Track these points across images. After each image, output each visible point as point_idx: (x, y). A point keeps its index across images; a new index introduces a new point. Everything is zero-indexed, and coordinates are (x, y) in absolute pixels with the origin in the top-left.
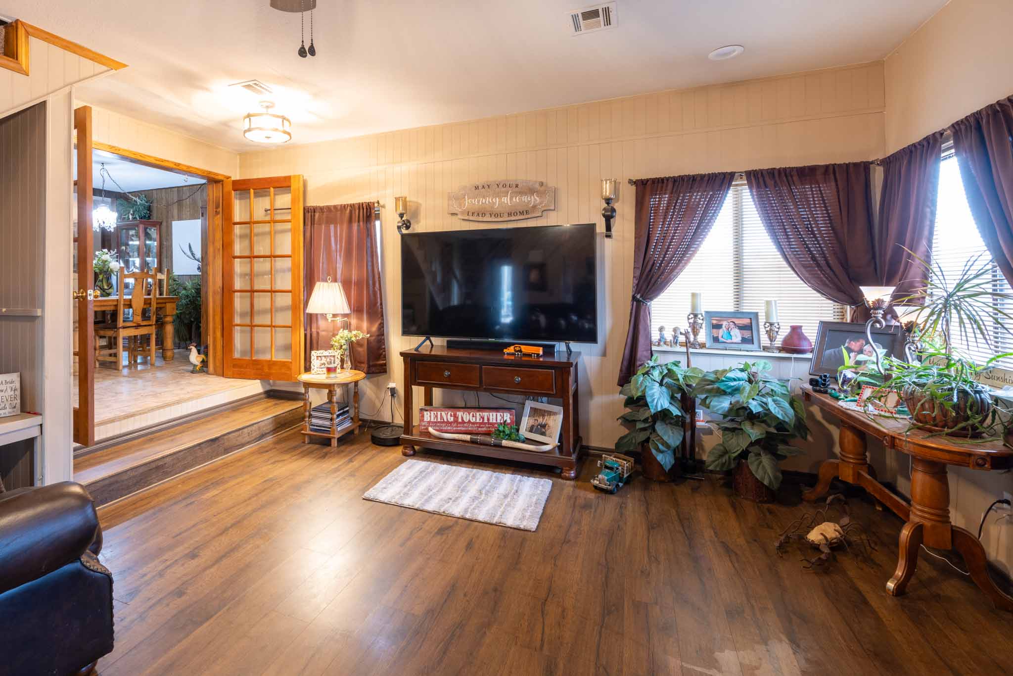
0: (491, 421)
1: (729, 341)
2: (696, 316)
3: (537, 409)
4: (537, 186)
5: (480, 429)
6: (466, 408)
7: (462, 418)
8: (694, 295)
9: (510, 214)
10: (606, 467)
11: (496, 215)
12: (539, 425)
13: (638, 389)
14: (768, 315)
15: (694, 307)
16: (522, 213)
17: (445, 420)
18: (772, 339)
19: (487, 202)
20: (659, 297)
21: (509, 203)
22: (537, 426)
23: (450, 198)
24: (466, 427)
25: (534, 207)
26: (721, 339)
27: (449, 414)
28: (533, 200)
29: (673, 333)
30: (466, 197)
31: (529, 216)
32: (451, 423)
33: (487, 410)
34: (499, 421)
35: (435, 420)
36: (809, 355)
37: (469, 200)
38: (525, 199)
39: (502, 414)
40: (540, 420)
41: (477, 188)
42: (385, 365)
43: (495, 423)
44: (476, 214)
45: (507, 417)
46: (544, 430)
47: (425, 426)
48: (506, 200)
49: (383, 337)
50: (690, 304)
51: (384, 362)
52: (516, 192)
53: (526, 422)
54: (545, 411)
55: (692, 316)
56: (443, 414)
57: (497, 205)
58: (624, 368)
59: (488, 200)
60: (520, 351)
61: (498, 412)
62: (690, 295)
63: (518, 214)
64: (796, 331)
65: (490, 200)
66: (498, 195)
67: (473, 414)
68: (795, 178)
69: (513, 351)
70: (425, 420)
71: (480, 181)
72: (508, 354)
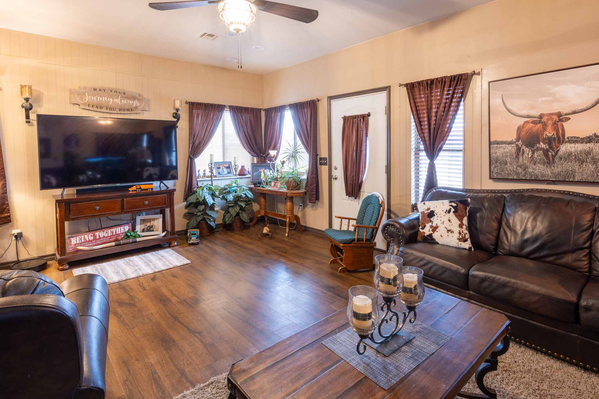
0: (117, 233)
1: (223, 173)
2: (211, 164)
3: (145, 219)
4: (137, 96)
5: (111, 240)
6: (102, 229)
7: (99, 236)
8: (211, 155)
9: (120, 110)
10: (192, 234)
11: (111, 109)
12: (148, 227)
13: (201, 197)
14: (235, 162)
15: (211, 160)
16: (128, 110)
17: (88, 240)
18: (236, 172)
19: (103, 100)
20: (200, 156)
21: (119, 103)
22: (147, 228)
23: (71, 92)
24: (102, 241)
25: (136, 107)
26: (221, 173)
27: (90, 235)
28: (135, 103)
29: (203, 172)
30: (87, 94)
31: (133, 112)
32: (91, 241)
33: (115, 227)
34: (122, 232)
35: (80, 242)
36: (249, 176)
37: (89, 97)
38: (130, 102)
39: (124, 227)
40: (148, 224)
41: (95, 90)
42: (9, 216)
43: (120, 234)
44: (95, 107)
45: (127, 228)
46: (152, 229)
47: (72, 248)
48: (117, 101)
49: (6, 195)
50: (209, 159)
51: (9, 214)
52: (123, 97)
53: (138, 228)
54: (150, 219)
55: (210, 164)
56: (86, 236)
57: (111, 103)
58: (187, 190)
59: (104, 99)
60: (140, 188)
61: (121, 226)
62: (209, 155)
63: (126, 110)
64: (243, 167)
65: (106, 99)
66: (110, 97)
67: (106, 232)
68: (243, 111)
69: (135, 189)
70: (73, 243)
71: (98, 85)
72: (132, 191)
